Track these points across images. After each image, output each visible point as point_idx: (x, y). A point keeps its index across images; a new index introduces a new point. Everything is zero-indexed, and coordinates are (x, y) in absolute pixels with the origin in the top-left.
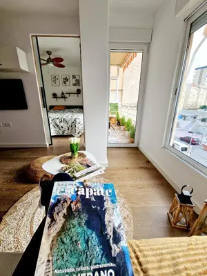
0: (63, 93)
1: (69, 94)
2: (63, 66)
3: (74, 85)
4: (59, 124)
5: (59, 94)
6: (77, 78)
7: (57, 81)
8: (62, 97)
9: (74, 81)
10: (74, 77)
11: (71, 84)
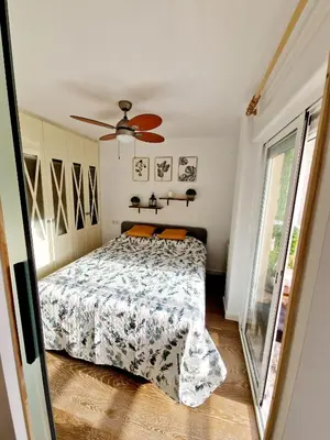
0: (153, 198)
1: (169, 199)
2: (160, 139)
3: (183, 179)
4: (122, 335)
5: (145, 200)
6: (191, 163)
7: (144, 171)
8: (151, 207)
9: (182, 170)
10: (183, 161)
11: (175, 177)
